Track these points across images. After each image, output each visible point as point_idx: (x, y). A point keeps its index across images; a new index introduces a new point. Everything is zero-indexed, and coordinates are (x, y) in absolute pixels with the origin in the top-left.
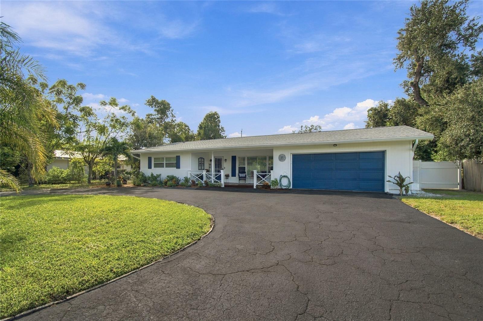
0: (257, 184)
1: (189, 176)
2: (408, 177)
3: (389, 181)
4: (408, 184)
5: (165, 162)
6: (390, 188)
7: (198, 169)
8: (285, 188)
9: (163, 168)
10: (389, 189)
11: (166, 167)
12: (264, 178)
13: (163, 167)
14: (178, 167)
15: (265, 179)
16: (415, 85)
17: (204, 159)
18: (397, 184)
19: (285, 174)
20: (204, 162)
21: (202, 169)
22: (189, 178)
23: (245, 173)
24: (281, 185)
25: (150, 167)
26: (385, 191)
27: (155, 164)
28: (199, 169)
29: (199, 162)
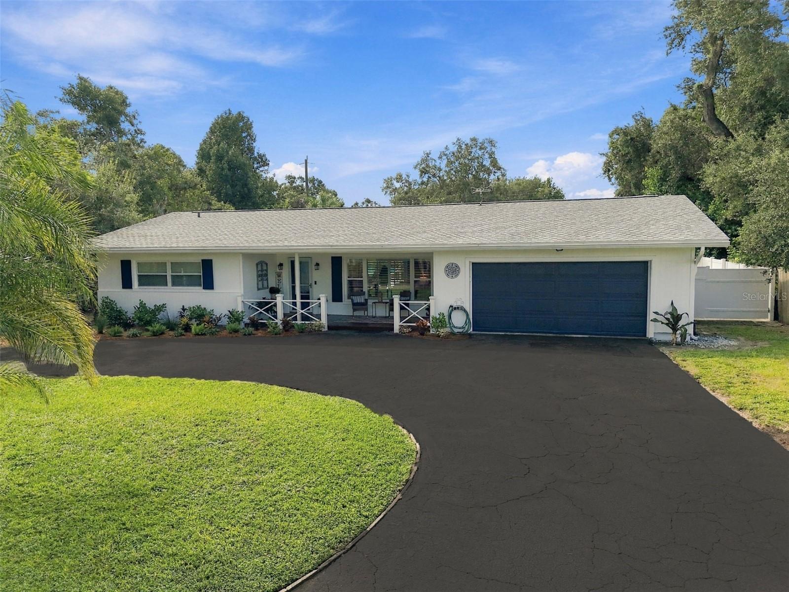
0: (401, 324)
1: (240, 309)
2: (686, 313)
3: (655, 320)
4: (686, 325)
5: (169, 274)
6: (655, 330)
7: (256, 289)
8: (461, 330)
9: (166, 287)
10: (654, 333)
11: (174, 284)
12: (415, 312)
13: (166, 285)
14: (208, 284)
15: (417, 313)
16: (707, 93)
17: (267, 264)
18: (667, 324)
19: (459, 304)
20: (267, 270)
21: (264, 286)
22: (242, 312)
23: (364, 294)
24: (452, 326)
25: (127, 284)
26: (647, 336)
27: (139, 276)
28: (259, 289)
29: (258, 271)
